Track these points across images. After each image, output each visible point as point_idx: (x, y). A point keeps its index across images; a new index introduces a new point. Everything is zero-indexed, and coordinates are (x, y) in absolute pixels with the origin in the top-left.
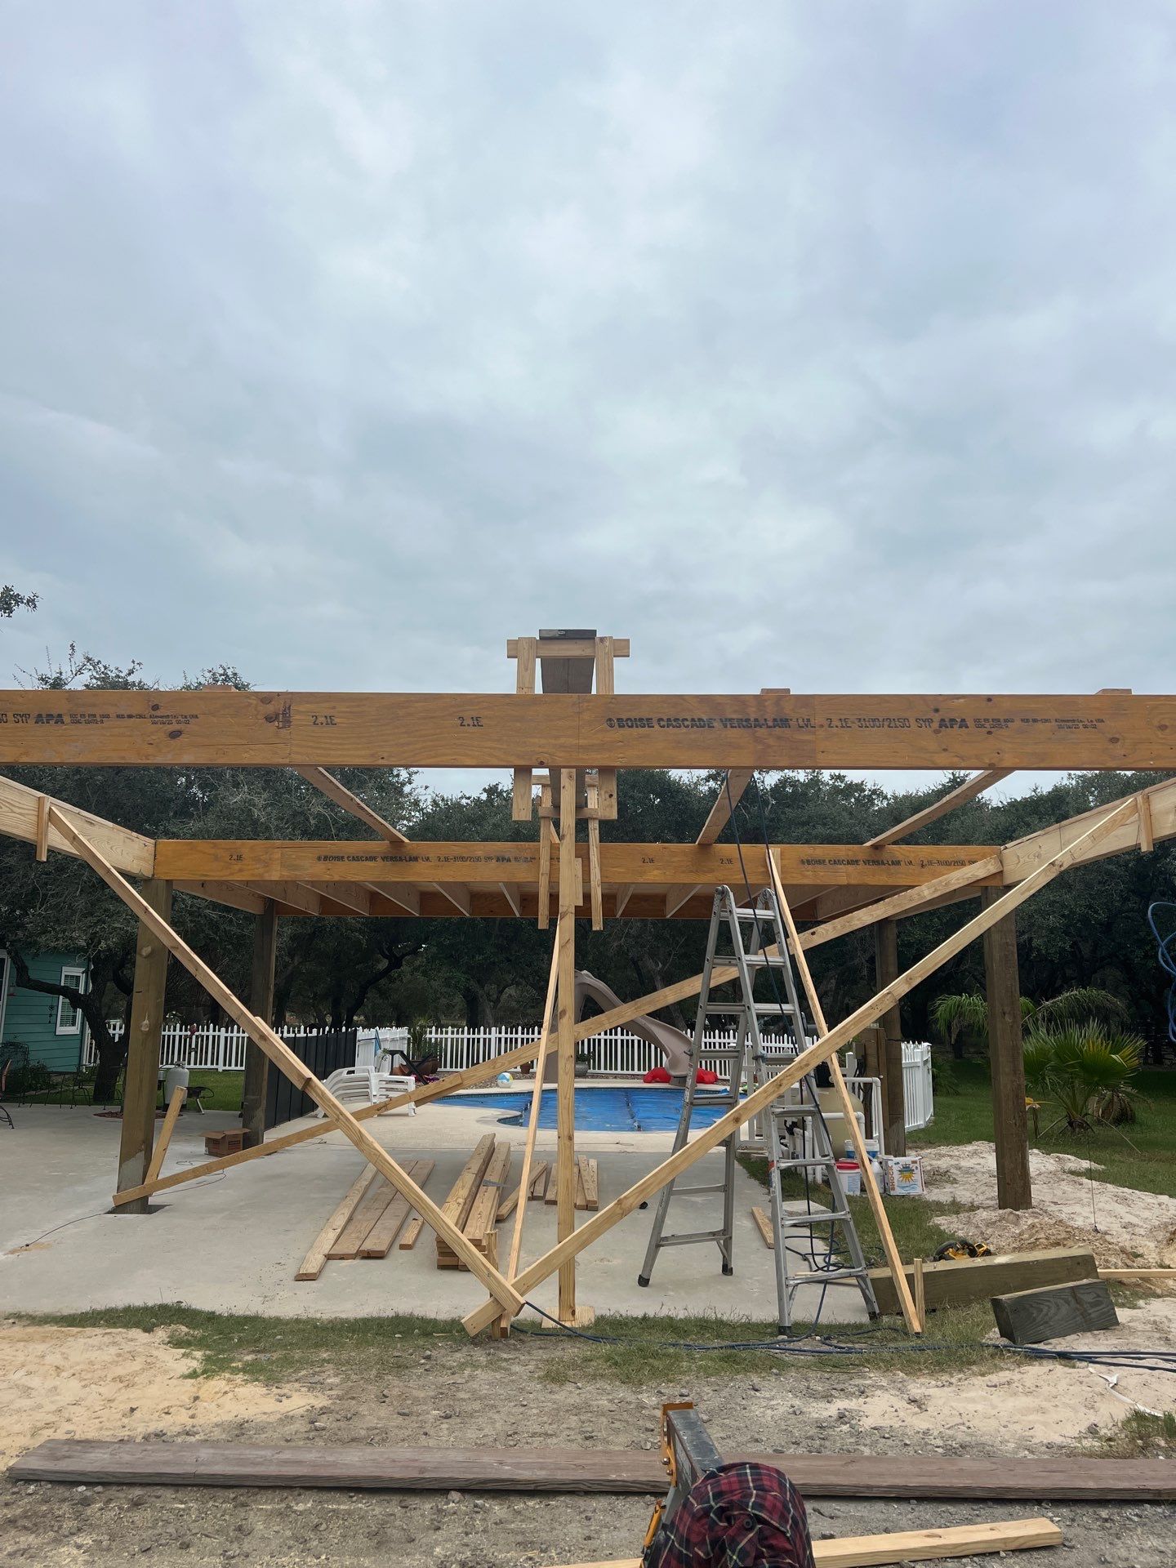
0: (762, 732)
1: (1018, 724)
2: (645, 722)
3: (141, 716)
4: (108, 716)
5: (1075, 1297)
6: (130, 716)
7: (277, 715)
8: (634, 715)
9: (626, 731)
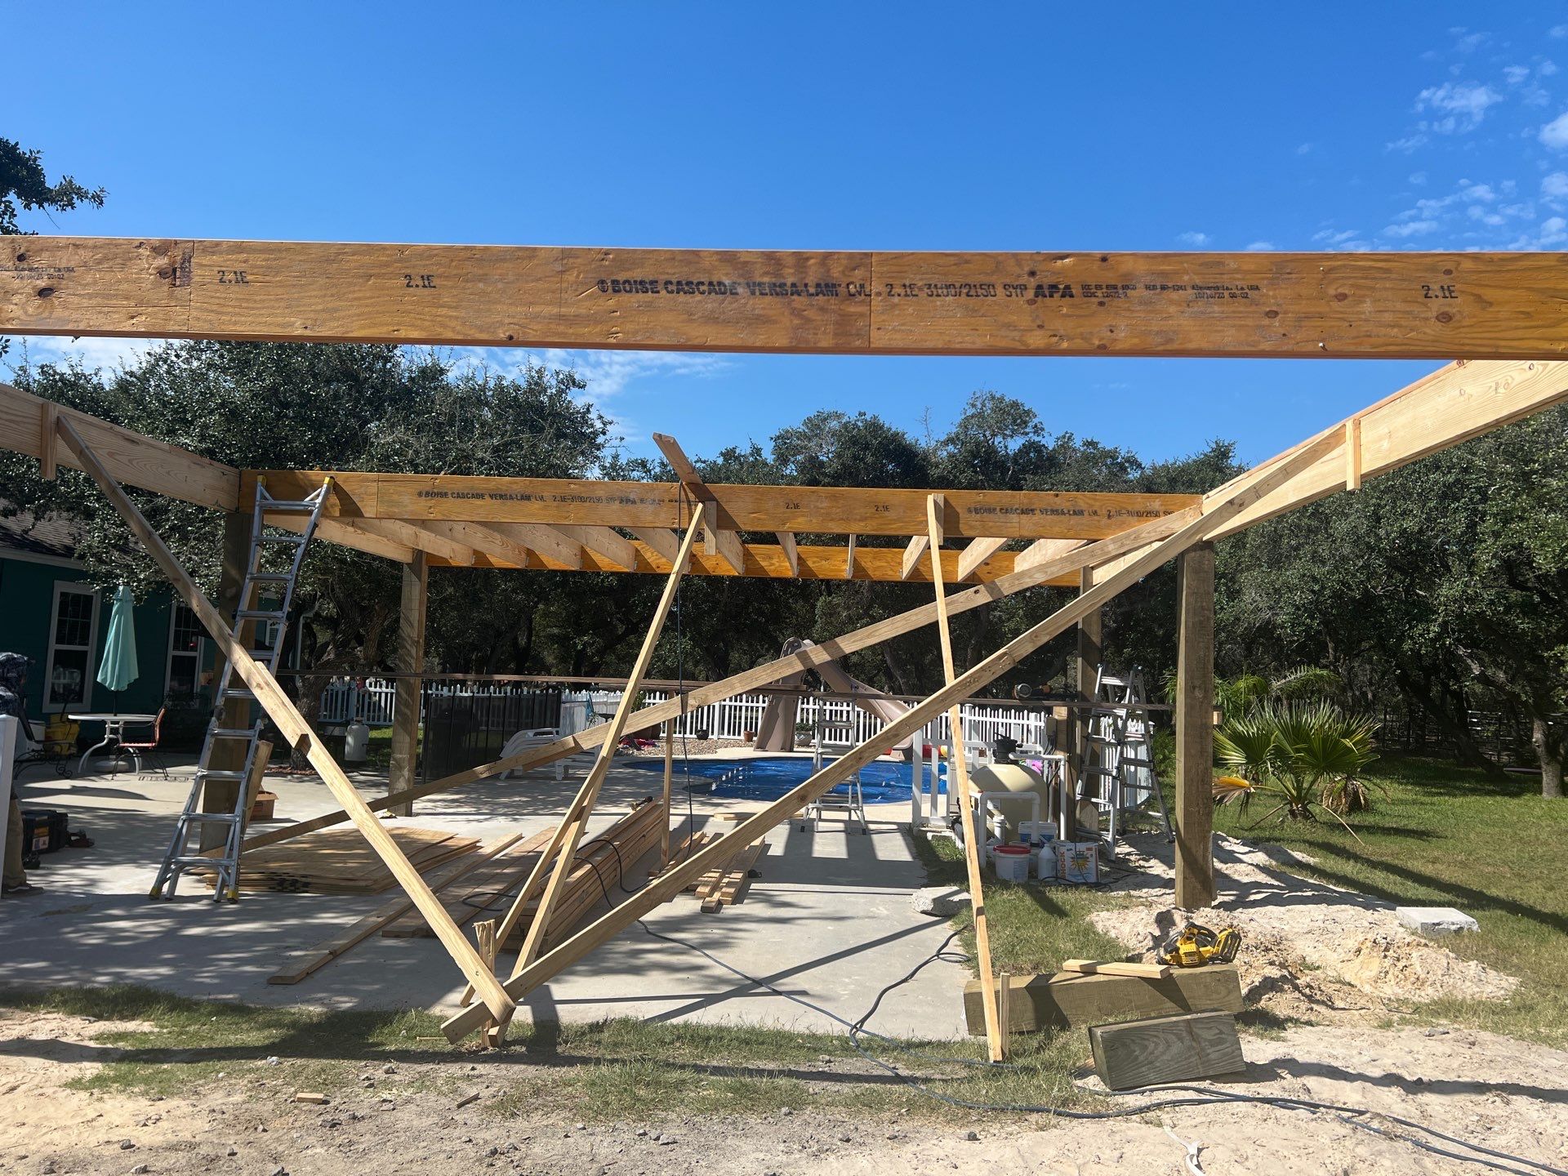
0: (799, 301)
1: (1140, 292)
2: (648, 286)
5: (1191, 1033)
7: (174, 270)
8: (637, 274)
9: (624, 297)
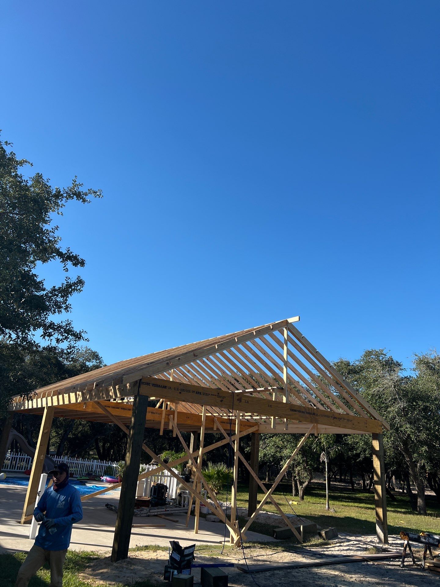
0: (311, 415)
1: (342, 419)
2: (295, 411)
3: (216, 395)
4: (209, 394)
6: (214, 395)
7: (239, 399)
8: (294, 409)
9: (293, 412)
